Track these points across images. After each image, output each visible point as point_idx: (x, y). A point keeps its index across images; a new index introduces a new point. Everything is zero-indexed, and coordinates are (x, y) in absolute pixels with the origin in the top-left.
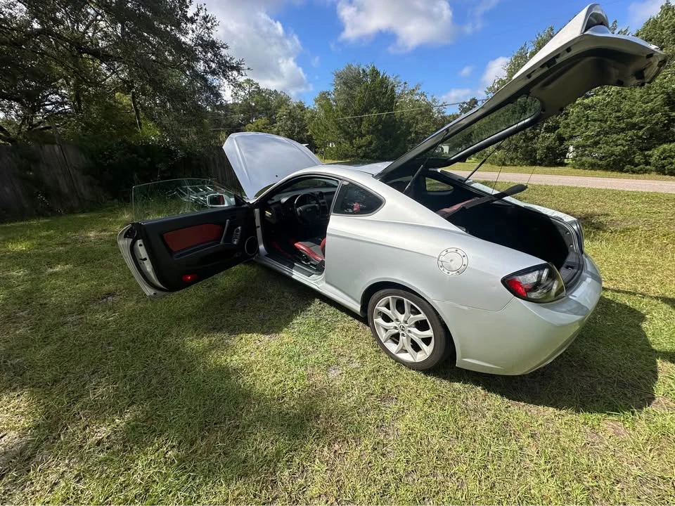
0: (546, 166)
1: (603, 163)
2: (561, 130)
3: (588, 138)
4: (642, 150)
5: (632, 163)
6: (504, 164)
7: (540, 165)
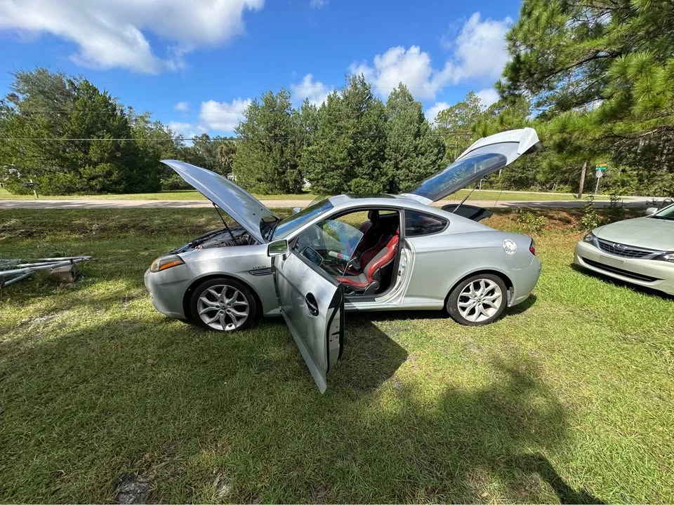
0: (297, 194)
1: (330, 190)
2: (300, 168)
3: (317, 174)
4: (345, 181)
5: (343, 190)
6: (268, 194)
7: (293, 193)
